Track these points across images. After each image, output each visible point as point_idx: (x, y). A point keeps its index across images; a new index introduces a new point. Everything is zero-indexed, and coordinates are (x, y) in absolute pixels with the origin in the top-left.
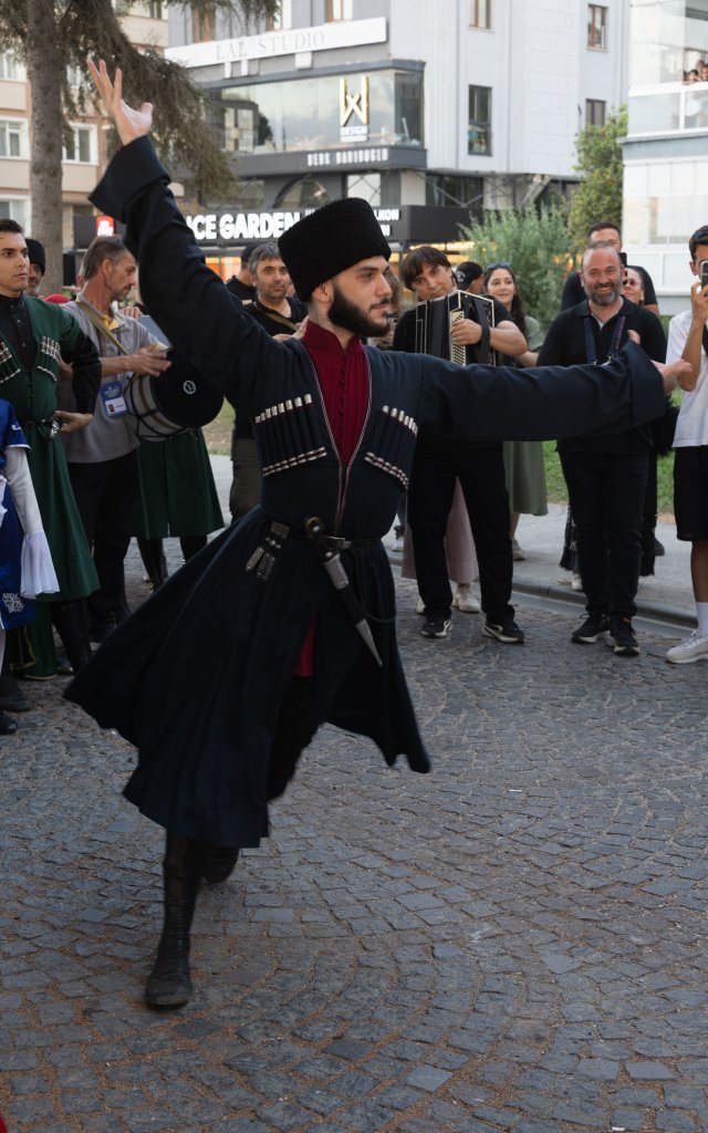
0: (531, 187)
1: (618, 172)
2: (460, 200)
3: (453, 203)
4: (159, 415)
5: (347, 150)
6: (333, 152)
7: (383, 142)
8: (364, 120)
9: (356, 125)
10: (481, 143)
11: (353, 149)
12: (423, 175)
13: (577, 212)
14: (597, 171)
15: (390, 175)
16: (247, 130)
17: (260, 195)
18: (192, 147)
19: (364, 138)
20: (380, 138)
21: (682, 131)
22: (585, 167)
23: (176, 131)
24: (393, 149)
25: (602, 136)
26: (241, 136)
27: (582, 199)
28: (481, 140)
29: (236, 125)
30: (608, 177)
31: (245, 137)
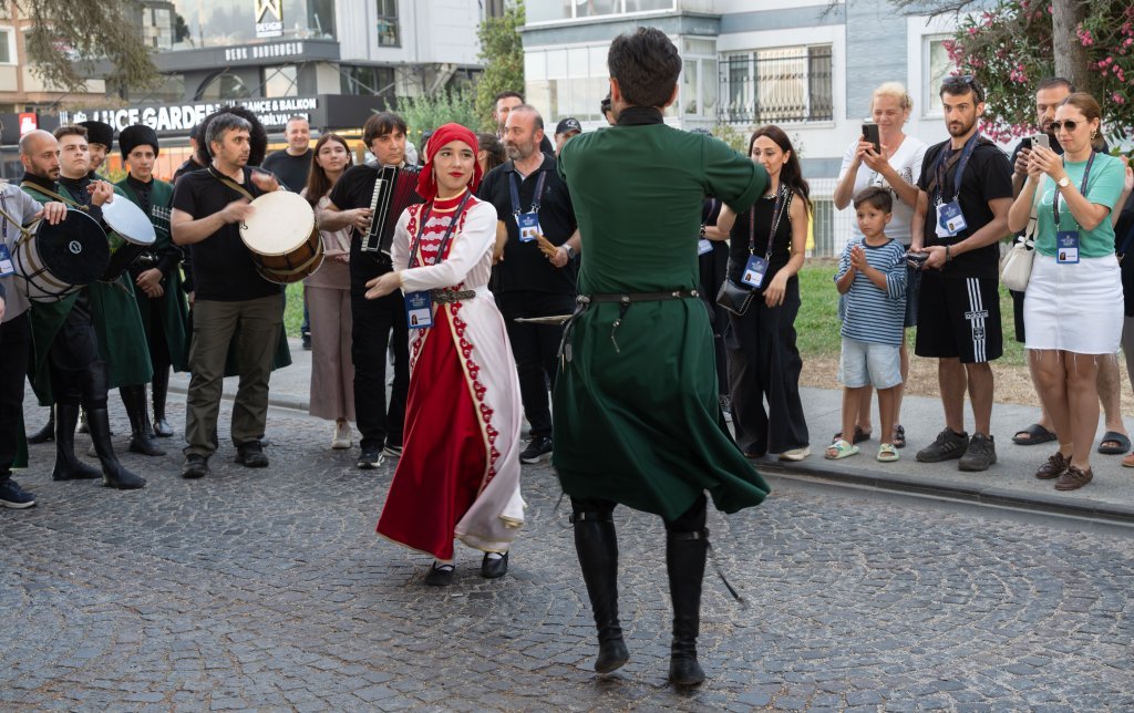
0: (440, 76)
1: (519, 58)
2: (373, 88)
3: (368, 92)
4: (46, 274)
5: (263, 45)
6: (249, 47)
7: (297, 36)
8: (278, 16)
9: (271, 22)
10: (390, 35)
11: (269, 44)
12: (337, 66)
13: (483, 96)
14: (499, 59)
15: (306, 68)
16: (165, 29)
17: (180, 90)
18: (113, 41)
19: (278, 34)
20: (294, 33)
21: (575, 19)
22: (488, 55)
23: (97, 26)
24: (306, 43)
25: (502, 26)
26: (160, 35)
27: (487, 84)
28: (390, 31)
29: (154, 24)
30: (510, 63)
31: (163, 35)
